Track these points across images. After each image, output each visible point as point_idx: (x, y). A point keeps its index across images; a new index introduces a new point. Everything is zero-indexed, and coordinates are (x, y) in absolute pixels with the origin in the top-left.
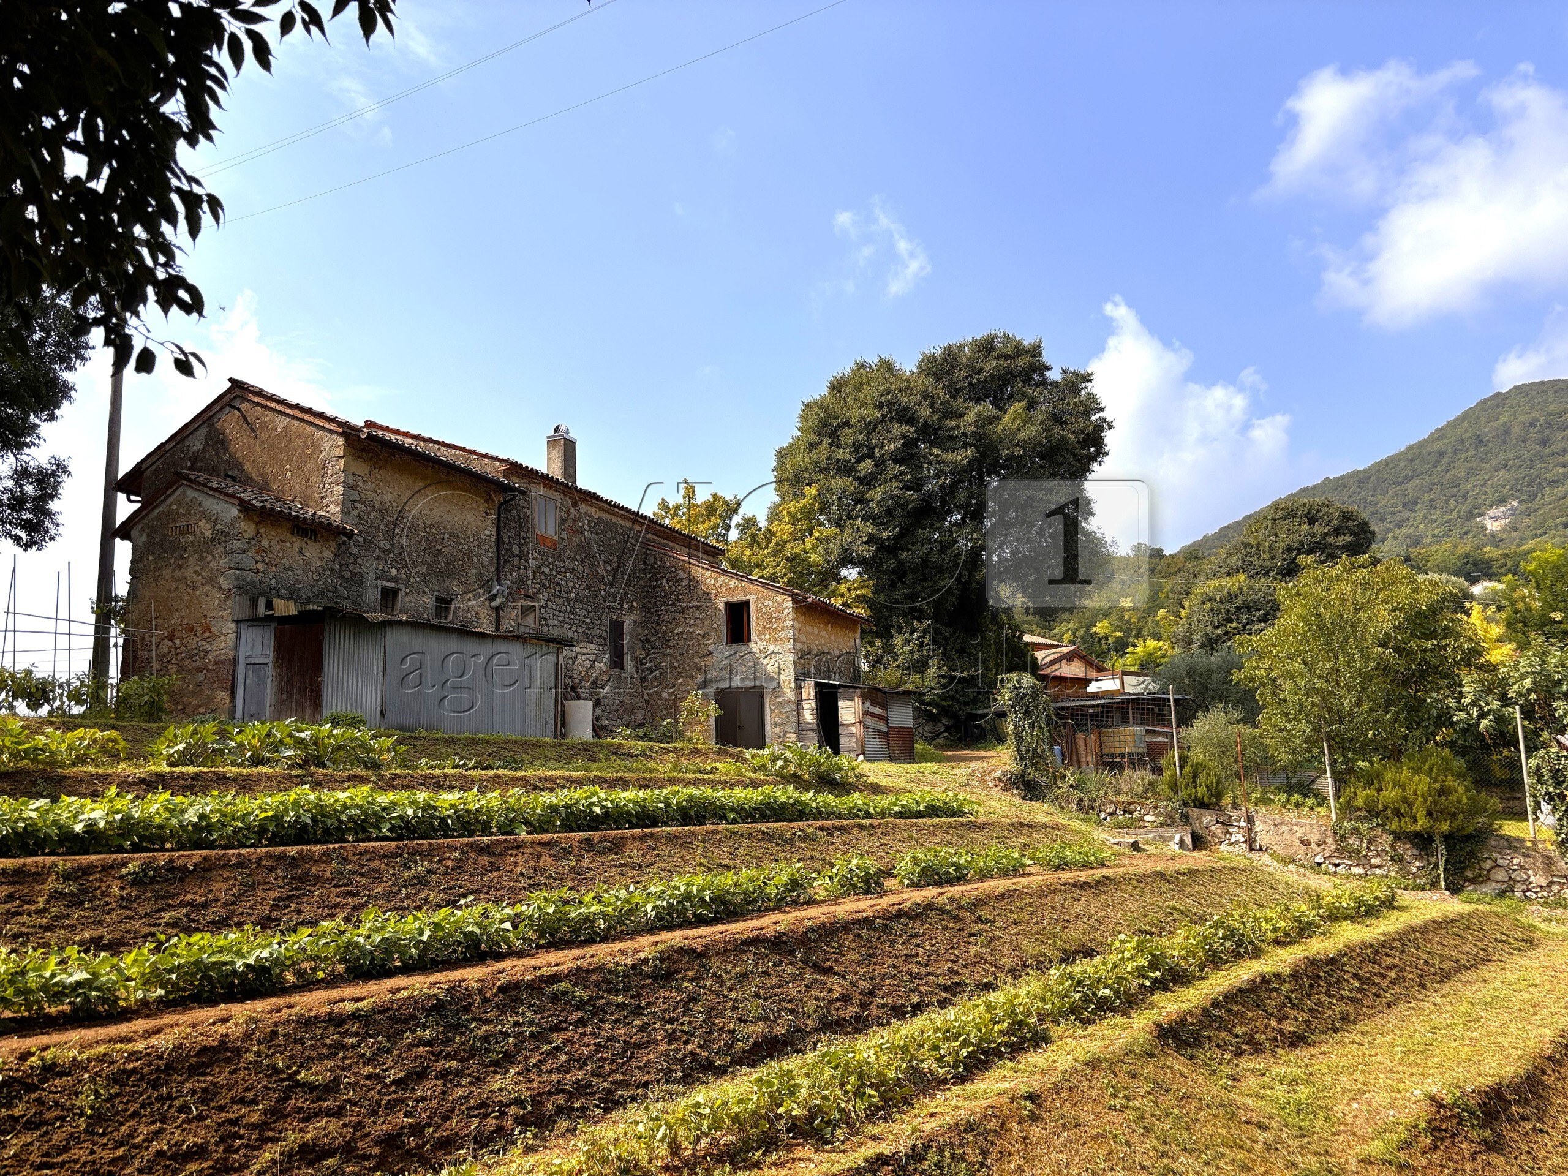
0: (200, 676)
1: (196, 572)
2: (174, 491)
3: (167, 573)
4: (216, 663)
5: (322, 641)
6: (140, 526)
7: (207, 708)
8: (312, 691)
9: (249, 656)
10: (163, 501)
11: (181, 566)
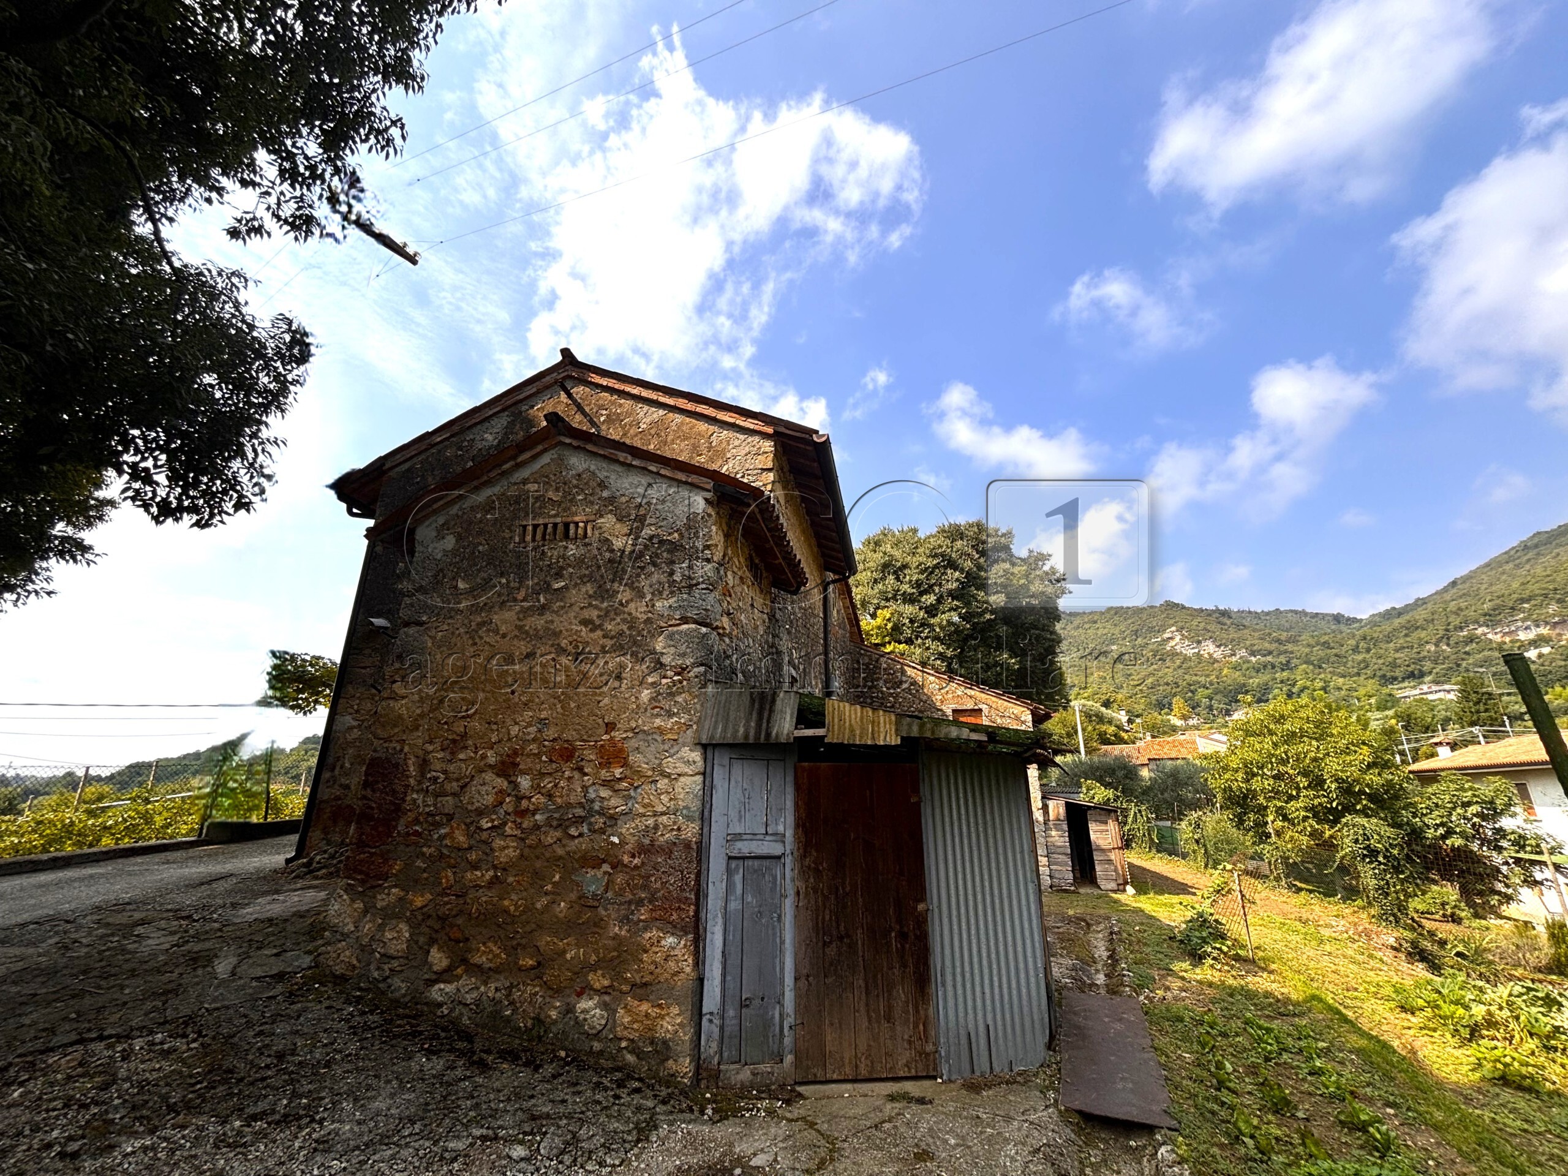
0: (593, 880)
1: (585, 622)
2: (535, 457)
3: (504, 619)
4: (642, 850)
5: (918, 805)
6: (441, 520)
7: (618, 976)
8: (903, 936)
9: (738, 837)
10: (504, 474)
11: (543, 609)
